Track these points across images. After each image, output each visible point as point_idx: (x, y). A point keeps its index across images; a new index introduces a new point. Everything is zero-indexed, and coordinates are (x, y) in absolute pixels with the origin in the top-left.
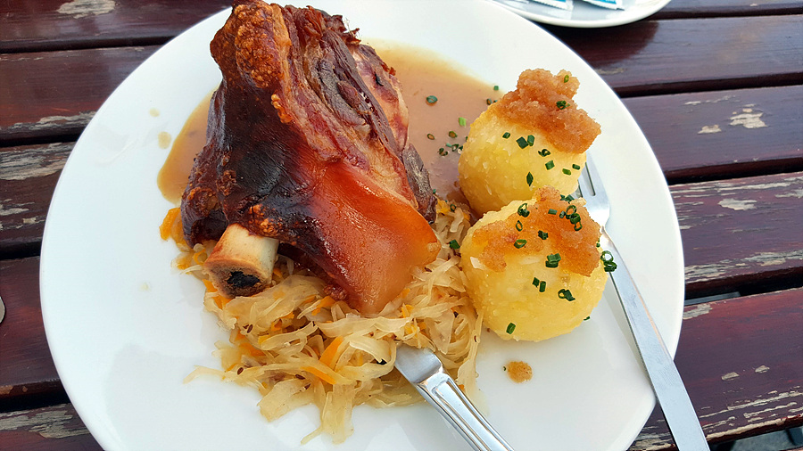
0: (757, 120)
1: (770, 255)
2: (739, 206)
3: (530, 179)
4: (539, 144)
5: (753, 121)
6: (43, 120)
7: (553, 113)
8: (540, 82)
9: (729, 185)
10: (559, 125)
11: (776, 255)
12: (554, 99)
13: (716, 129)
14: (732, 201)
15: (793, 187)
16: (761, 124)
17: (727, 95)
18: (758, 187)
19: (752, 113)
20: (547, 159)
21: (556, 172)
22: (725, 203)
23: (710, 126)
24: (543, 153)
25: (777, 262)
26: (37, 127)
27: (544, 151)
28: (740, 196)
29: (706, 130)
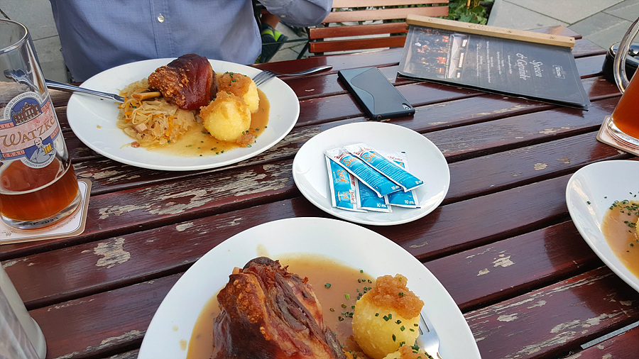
0: (508, 260)
1: (531, 347)
2: (508, 319)
3: (394, 338)
4: (395, 318)
5: (506, 262)
6: (103, 342)
7: (398, 300)
8: (388, 283)
9: (501, 306)
10: (403, 306)
11: (535, 346)
12: (396, 292)
13: (487, 271)
14: (505, 316)
15: (536, 301)
16: (511, 263)
17: (488, 248)
18: (517, 304)
19: (504, 257)
20: (401, 325)
21: (406, 332)
22: (501, 319)
23: (483, 270)
24: (398, 322)
25: (536, 350)
26: (101, 347)
27: (398, 321)
28: (508, 312)
29: (481, 273)
